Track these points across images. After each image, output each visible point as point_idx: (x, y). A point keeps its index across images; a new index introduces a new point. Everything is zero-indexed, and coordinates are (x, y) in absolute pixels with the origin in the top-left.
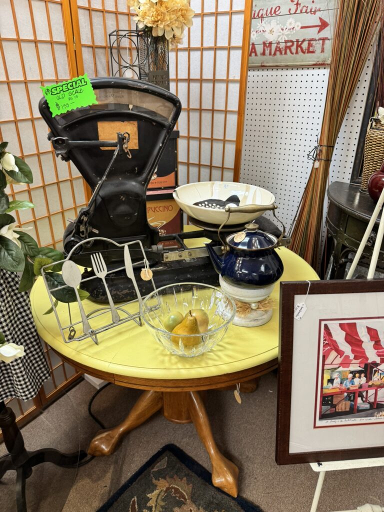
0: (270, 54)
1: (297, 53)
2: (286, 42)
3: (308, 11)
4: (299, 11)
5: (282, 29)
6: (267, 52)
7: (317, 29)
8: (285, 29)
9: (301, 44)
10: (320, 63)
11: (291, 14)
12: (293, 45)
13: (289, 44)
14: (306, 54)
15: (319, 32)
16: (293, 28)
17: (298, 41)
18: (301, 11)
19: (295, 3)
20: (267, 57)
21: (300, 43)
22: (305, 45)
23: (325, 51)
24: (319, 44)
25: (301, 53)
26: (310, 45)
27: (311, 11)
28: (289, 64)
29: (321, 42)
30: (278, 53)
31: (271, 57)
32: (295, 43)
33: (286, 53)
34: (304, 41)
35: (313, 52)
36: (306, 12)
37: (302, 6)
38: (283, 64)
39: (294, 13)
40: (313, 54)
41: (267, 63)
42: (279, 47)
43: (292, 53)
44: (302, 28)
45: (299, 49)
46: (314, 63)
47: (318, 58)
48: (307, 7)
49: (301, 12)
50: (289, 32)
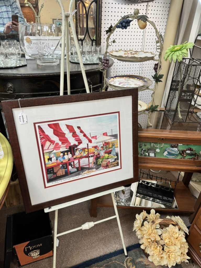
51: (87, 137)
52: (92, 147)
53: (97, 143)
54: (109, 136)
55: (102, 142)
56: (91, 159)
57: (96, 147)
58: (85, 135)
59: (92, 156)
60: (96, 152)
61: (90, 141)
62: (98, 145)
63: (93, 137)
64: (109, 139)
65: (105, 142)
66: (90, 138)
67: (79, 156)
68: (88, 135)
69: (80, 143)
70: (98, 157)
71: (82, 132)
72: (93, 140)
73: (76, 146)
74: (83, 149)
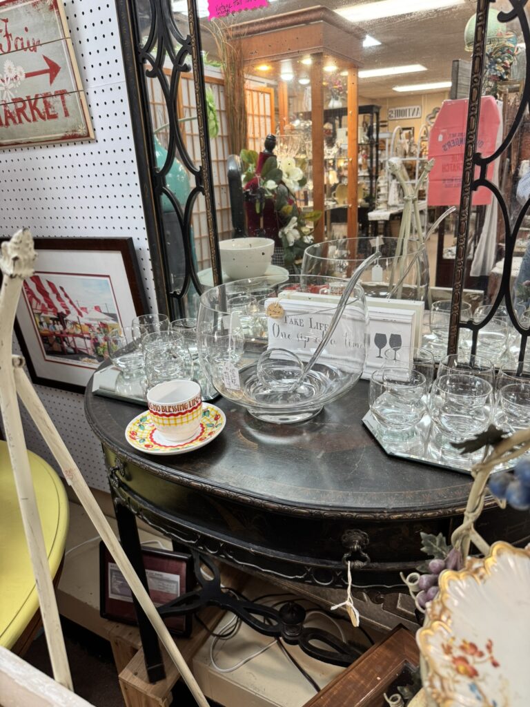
0: (1, 123)
1: (35, 119)
2: (15, 101)
3: (25, 46)
4: (13, 48)
5: (3, 81)
7: (47, 76)
8: (5, 79)
9: (35, 103)
10: (70, 133)
11: (5, 53)
12: (25, 106)
13: (20, 105)
14: (48, 121)
15: (51, 82)
16: (16, 77)
17: (29, 100)
18: (16, 46)
19: (4, 33)
21: (33, 101)
22: (40, 105)
23: (70, 113)
24: (58, 101)
25: (40, 120)
26: (47, 105)
27: (29, 47)
28: (31, 138)
29: (59, 98)
30: (10, 121)
32: (27, 102)
33: (20, 121)
34: (36, 98)
35: (55, 117)
36: (23, 48)
37: (14, 38)
38: (23, 139)
39: (9, 52)
40: (56, 120)
42: (9, 111)
43: (29, 121)
44: (28, 75)
45: (35, 112)
46: (62, 135)
47: (65, 126)
48: (22, 39)
49: (17, 50)
50: (12, 85)
51: (75, 307)
52: (86, 324)
53: (90, 319)
54: (105, 313)
55: (97, 320)
56: (89, 343)
57: (89, 326)
58: (71, 302)
59: (88, 338)
60: (92, 334)
61: (80, 314)
62: (92, 323)
63: (82, 308)
64: (105, 319)
65: (101, 323)
66: (80, 310)
67: (72, 332)
68: (75, 303)
69: (68, 312)
70: (96, 344)
71: (66, 296)
72: (83, 313)
73: (66, 316)
74: (74, 323)
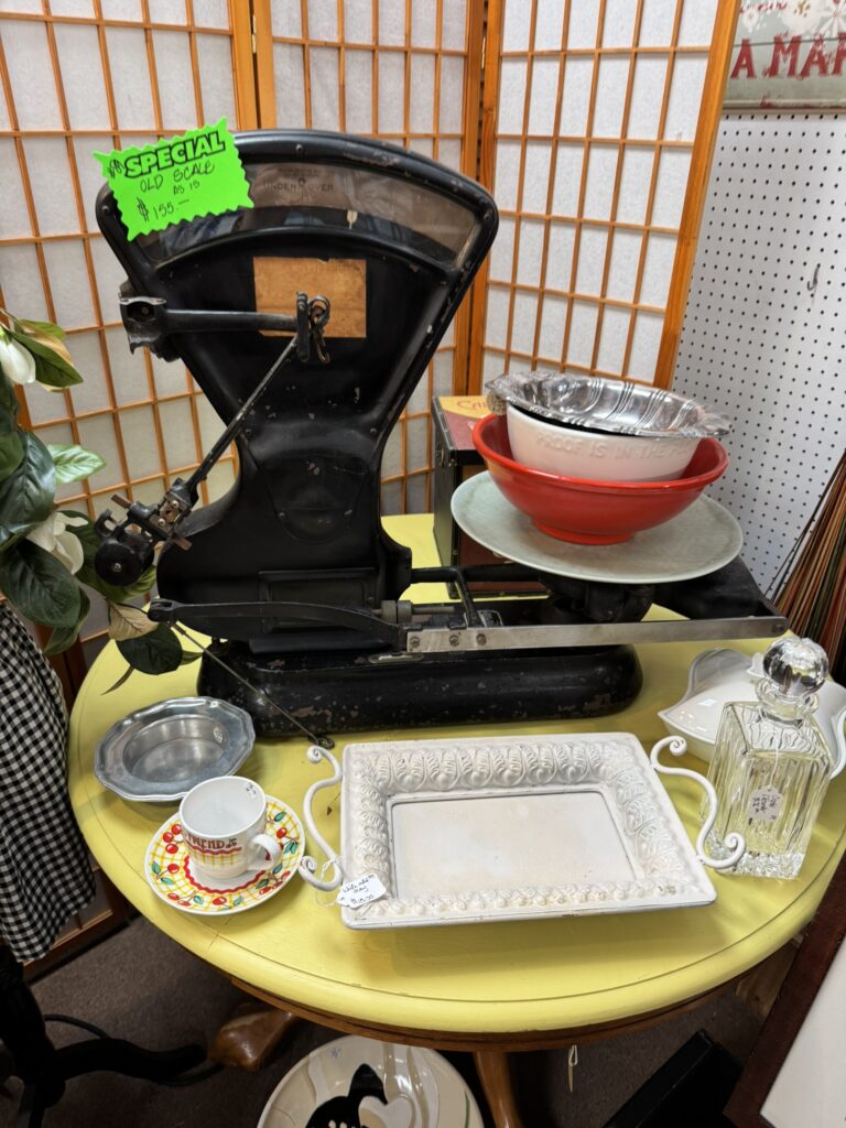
0: (792, 72)
2: (842, 36)
6: (784, 66)
20: (783, 80)
30: (815, 70)
31: (793, 80)
33: (837, 70)
38: (825, 101)
41: (780, 97)
42: (820, 53)
